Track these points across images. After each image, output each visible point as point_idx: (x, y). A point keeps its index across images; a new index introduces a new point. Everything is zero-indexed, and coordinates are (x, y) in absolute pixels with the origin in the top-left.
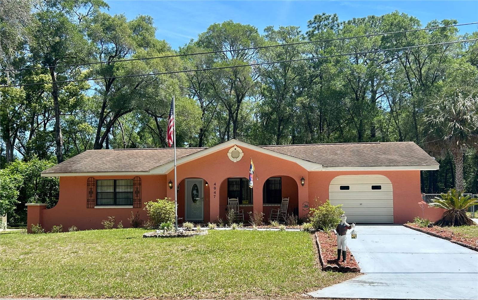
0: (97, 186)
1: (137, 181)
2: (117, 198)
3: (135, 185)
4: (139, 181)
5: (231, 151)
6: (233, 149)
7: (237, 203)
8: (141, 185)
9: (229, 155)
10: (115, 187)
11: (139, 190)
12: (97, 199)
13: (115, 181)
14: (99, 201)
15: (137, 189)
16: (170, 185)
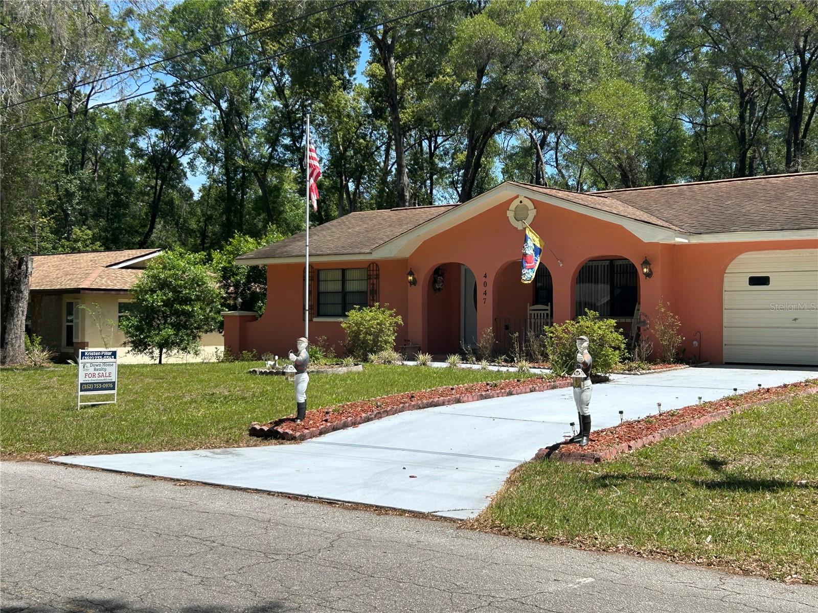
0: (318, 281)
1: (373, 270)
2: (348, 302)
3: (370, 279)
4: (377, 270)
5: (513, 206)
6: (516, 203)
7: (547, 314)
8: (379, 278)
9: (510, 214)
10: (344, 280)
11: (375, 288)
12: (319, 304)
13: (344, 271)
14: (322, 307)
15: (373, 287)
16: (410, 278)
